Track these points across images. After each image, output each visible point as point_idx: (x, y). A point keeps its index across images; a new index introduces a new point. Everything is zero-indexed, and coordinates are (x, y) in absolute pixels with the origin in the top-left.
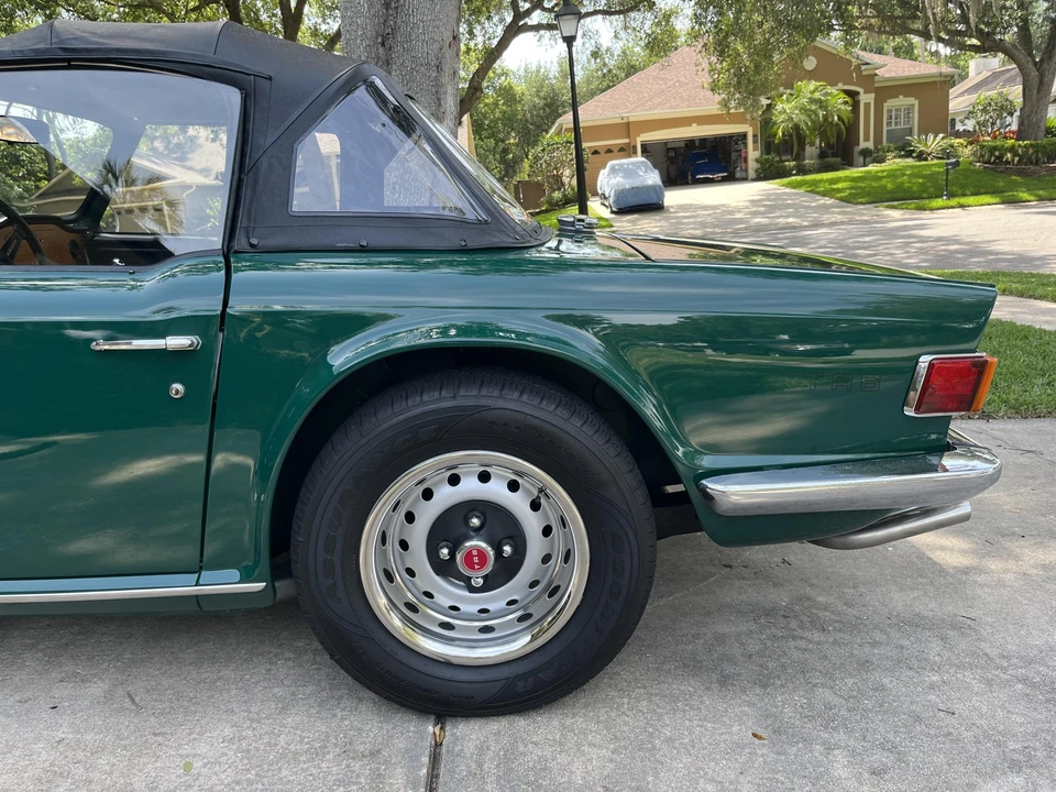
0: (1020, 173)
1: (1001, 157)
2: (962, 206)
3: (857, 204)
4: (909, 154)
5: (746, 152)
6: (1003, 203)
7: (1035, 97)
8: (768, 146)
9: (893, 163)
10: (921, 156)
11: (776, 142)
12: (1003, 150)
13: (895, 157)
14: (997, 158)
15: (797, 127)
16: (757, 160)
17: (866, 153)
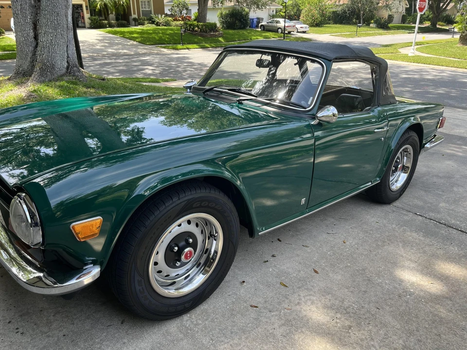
0: (201, 36)
1: (193, 29)
2: (188, 49)
3: (147, 45)
4: (153, 22)
5: (83, 14)
6: (201, 48)
7: (203, 5)
8: (93, 12)
9: (148, 27)
10: (158, 24)
11: (97, 10)
12: (194, 26)
13: (148, 23)
14: (192, 29)
15: (105, 5)
16: (89, 18)
17: (135, 19)
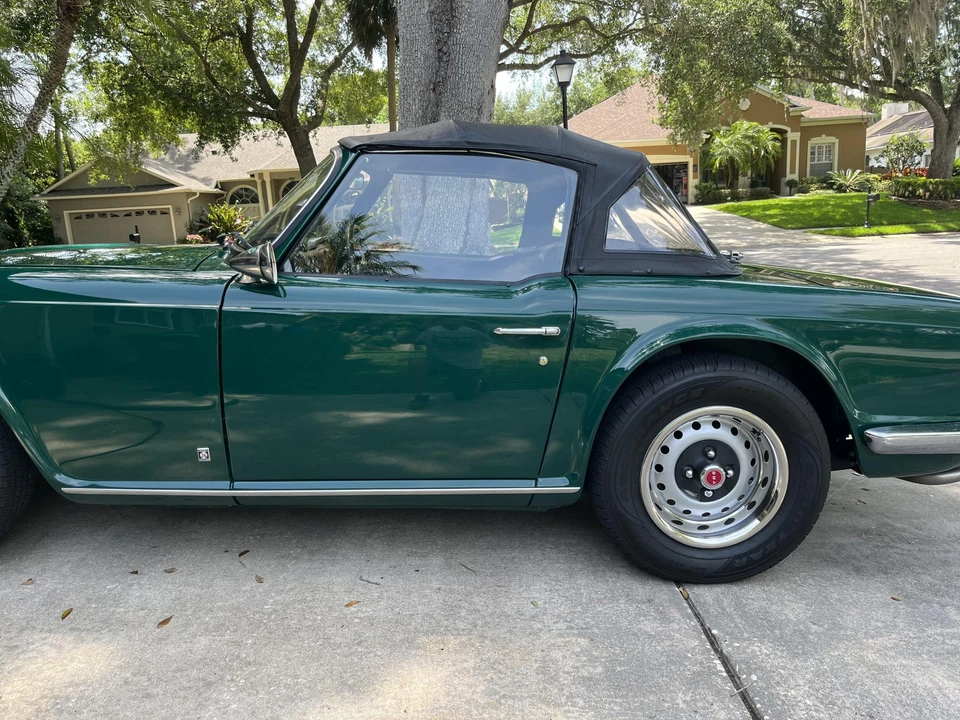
0: (930, 206)
1: (914, 191)
2: (881, 234)
3: (788, 229)
4: (830, 186)
5: (687, 179)
6: (917, 232)
7: (944, 141)
8: (706, 175)
9: (816, 194)
10: (841, 189)
11: (714, 171)
12: (916, 186)
13: (817, 188)
14: (911, 192)
15: (731, 160)
16: (696, 187)
17: (791, 184)
